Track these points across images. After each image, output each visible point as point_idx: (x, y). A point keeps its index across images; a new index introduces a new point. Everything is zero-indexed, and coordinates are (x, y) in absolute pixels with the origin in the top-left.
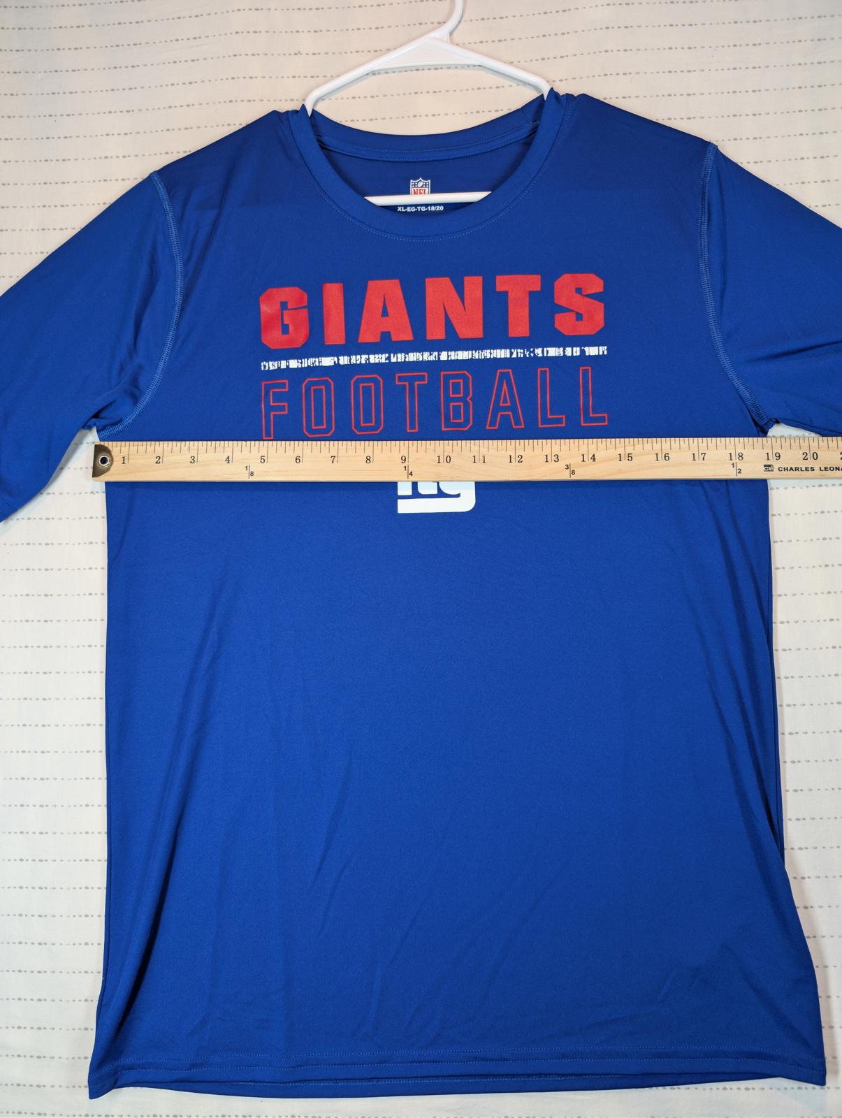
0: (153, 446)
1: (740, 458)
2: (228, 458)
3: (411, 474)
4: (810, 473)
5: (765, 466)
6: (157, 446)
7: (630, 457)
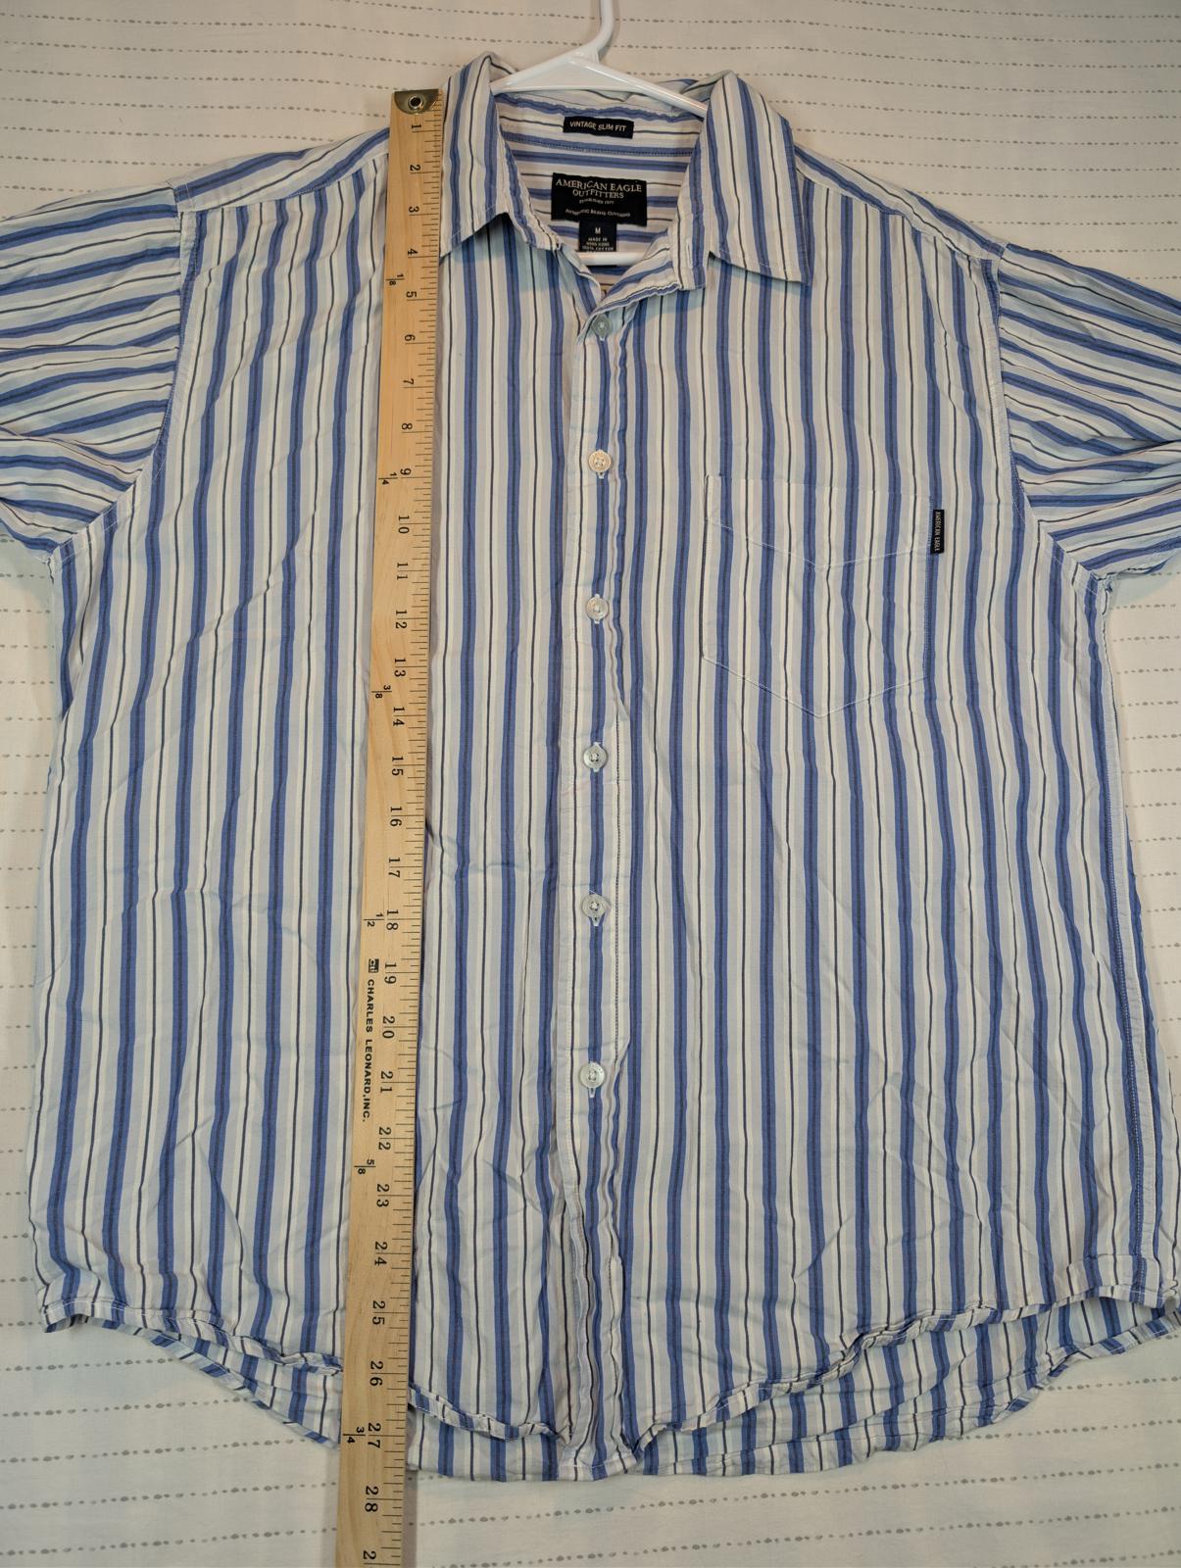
1: (390, 926)
2: (416, 252)
4: (362, 1025)
5: (377, 961)
7: (398, 772)
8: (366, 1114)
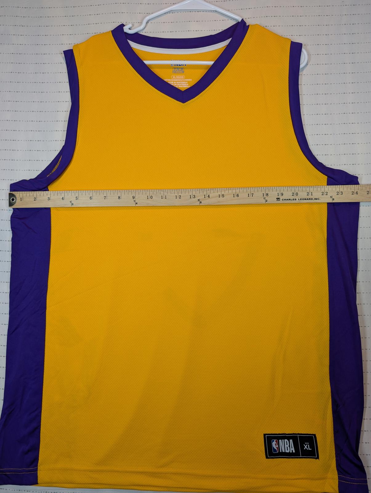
0: (32, 193)
1: (267, 195)
2: (63, 198)
3: (137, 204)
4: (294, 201)
5: (277, 198)
6: (34, 193)
7: (223, 196)
8: (318, 199)
